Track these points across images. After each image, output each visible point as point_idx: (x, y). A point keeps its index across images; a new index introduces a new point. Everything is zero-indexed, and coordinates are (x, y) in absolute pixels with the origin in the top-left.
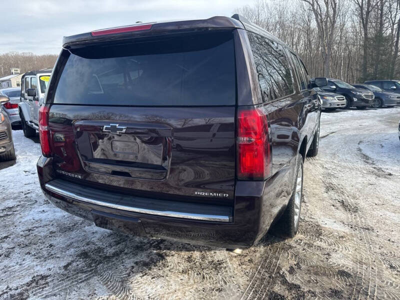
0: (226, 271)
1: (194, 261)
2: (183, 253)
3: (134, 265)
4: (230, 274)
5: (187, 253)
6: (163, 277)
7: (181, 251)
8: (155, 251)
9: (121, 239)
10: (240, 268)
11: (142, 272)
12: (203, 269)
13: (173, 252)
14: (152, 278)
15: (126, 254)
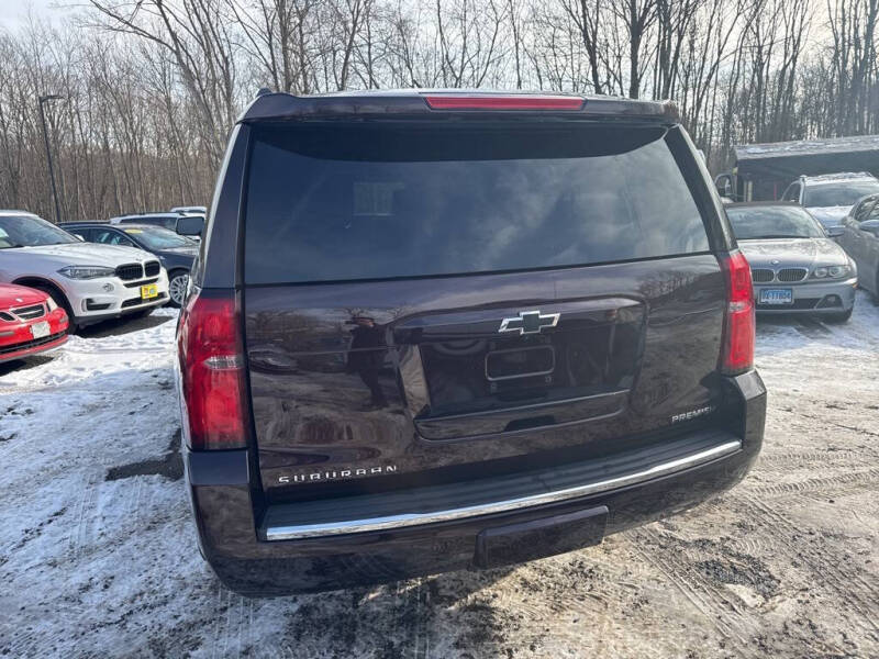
0: (607, 572)
1: (542, 584)
2: (504, 583)
3: (463, 651)
4: (619, 572)
5: (508, 579)
6: (543, 636)
7: (494, 581)
8: (452, 608)
9: (339, 628)
10: (613, 556)
11: (495, 652)
12: (573, 587)
13: (487, 591)
14: (532, 648)
15: (408, 643)
